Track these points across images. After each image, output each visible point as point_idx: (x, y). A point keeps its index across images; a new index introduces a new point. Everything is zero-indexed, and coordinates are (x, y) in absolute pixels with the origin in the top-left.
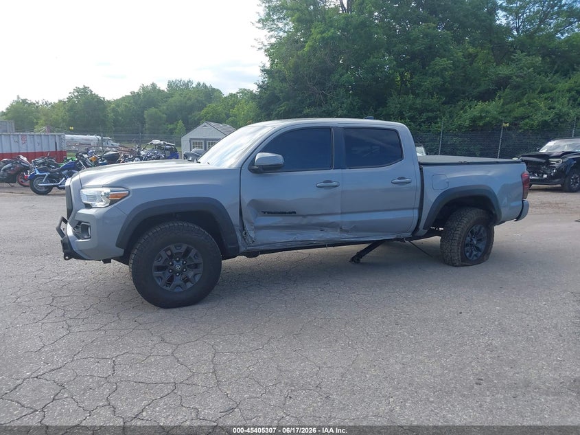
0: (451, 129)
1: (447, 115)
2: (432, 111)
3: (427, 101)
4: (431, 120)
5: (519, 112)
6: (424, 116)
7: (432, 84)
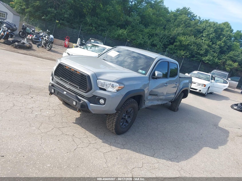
0: (109, 37)
1: (109, 30)
2: (103, 27)
3: (102, 22)
4: (103, 31)
5: (133, 37)
6: (101, 28)
7: (105, 16)
